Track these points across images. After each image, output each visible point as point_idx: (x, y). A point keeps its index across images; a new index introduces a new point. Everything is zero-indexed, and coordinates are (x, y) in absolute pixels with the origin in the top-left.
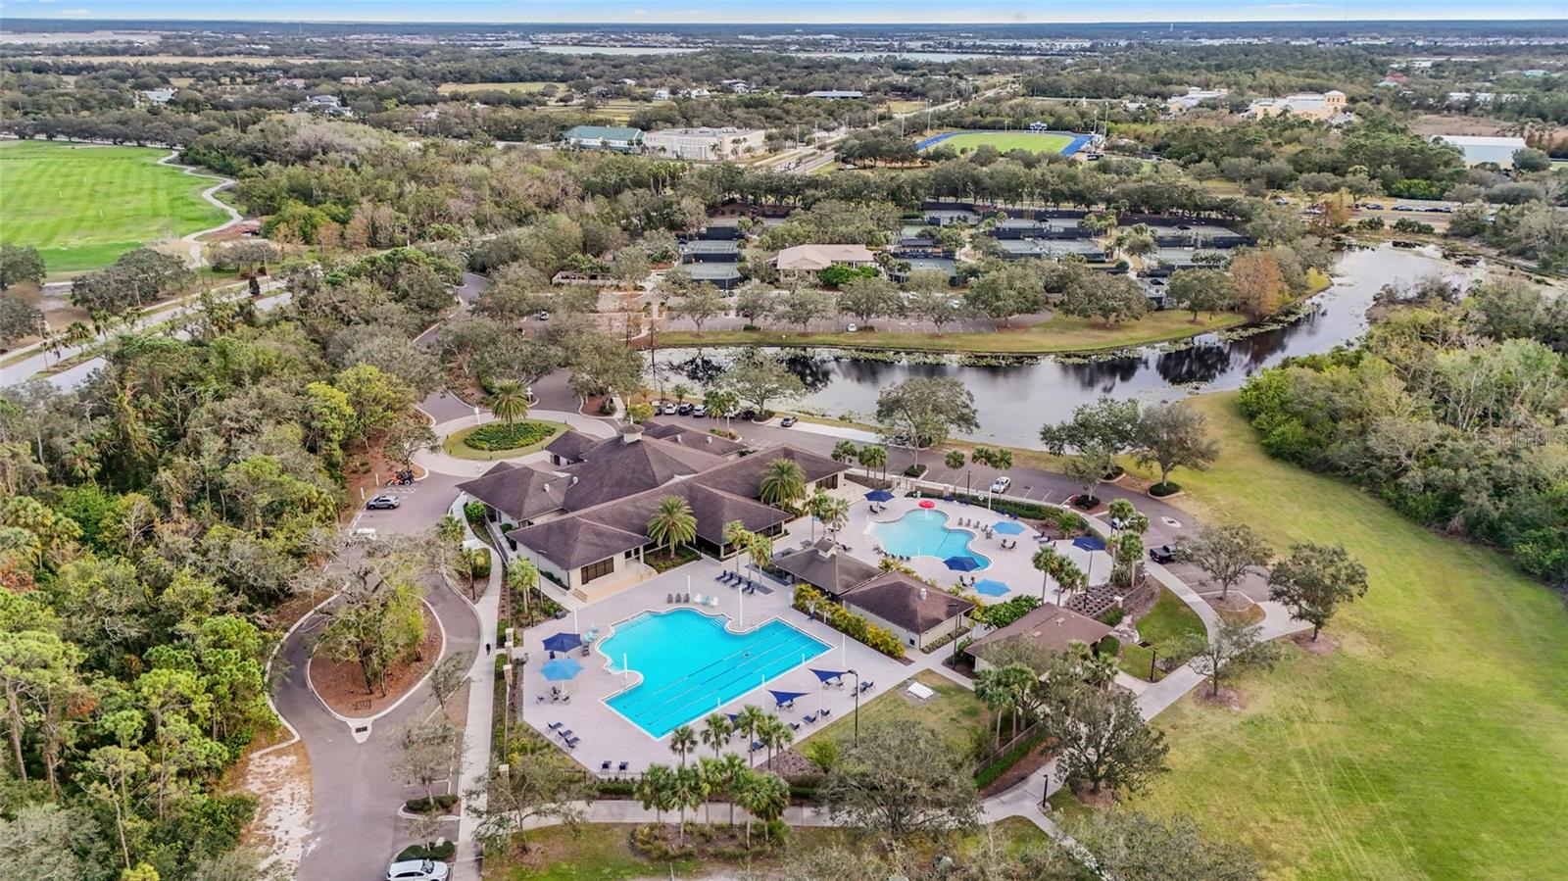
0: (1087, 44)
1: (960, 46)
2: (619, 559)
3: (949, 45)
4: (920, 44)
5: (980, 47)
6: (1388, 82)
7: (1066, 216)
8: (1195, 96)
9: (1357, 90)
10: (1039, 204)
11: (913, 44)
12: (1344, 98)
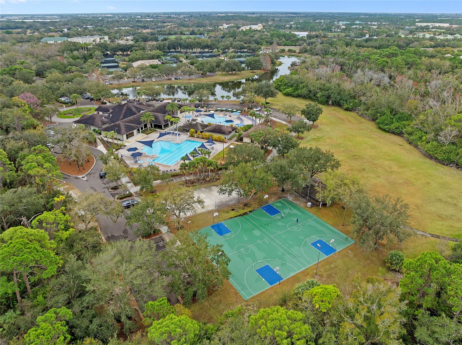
2: (135, 132)
3: (149, 17)
6: (270, 23)
7: (208, 52)
8: (226, 26)
9: (264, 24)
10: (199, 50)
11: (138, 17)
12: (262, 26)
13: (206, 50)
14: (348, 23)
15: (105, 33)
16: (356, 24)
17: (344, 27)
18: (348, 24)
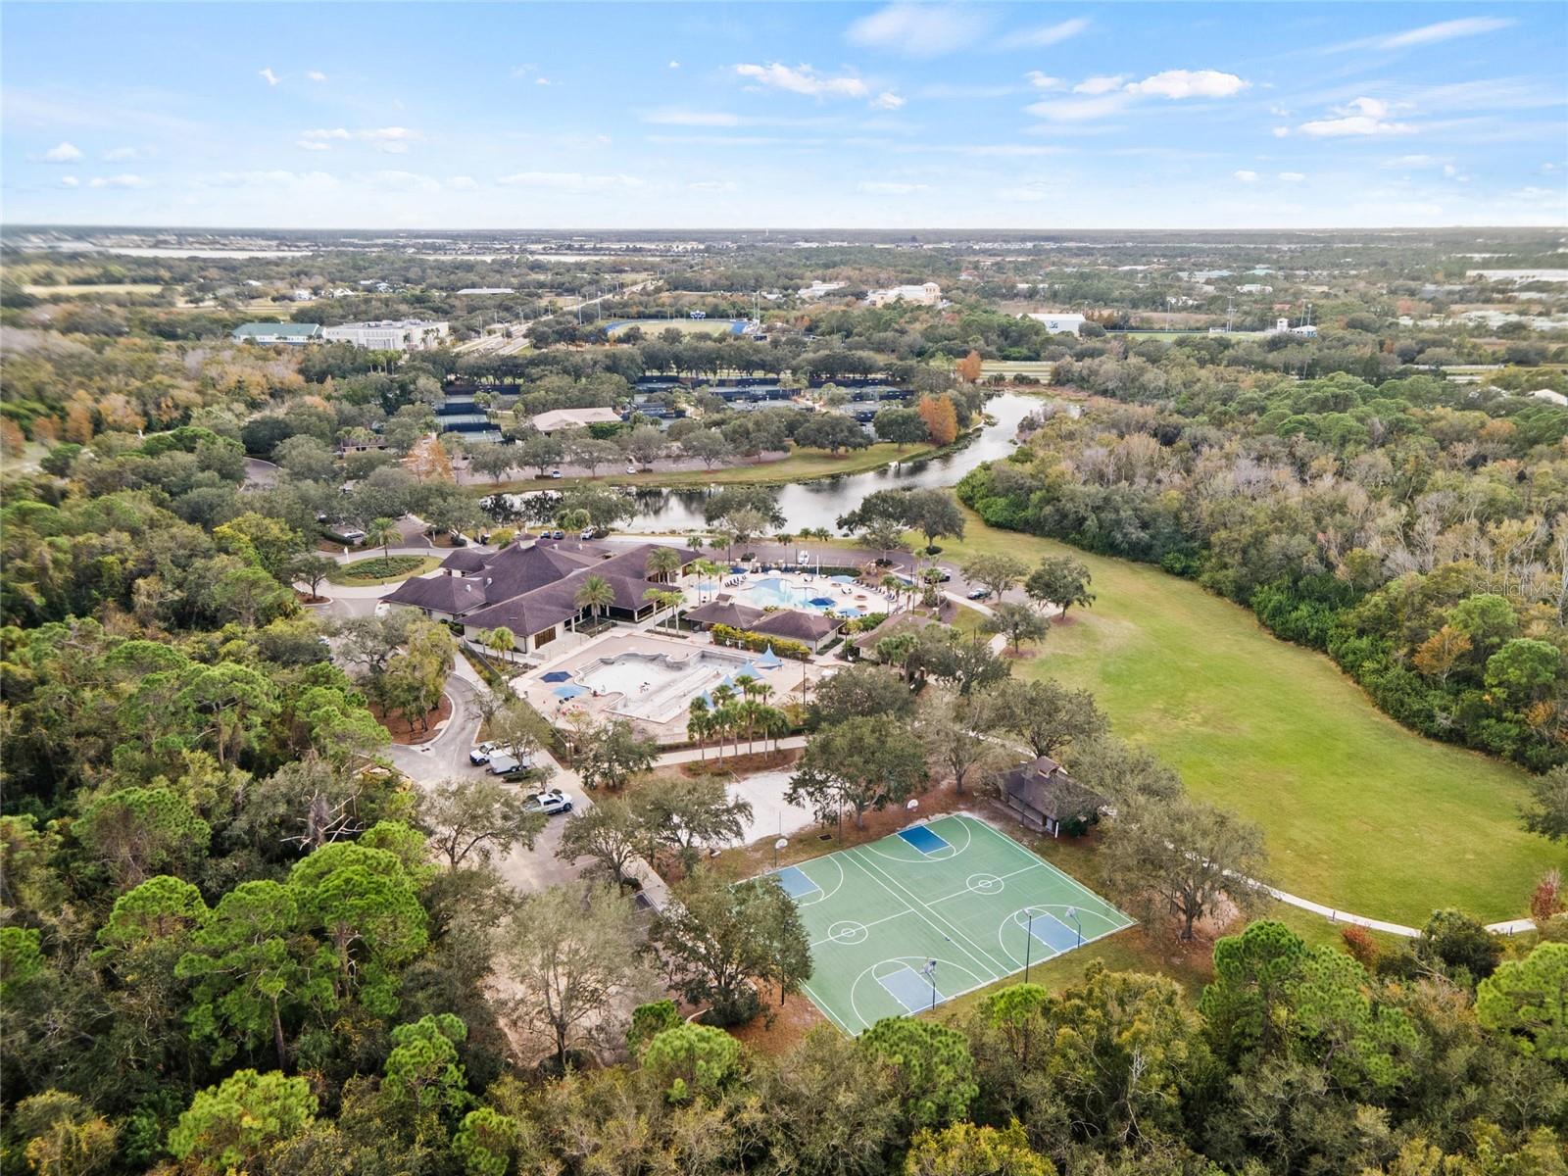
0: (702, 247)
1: (581, 248)
2: (559, 628)
3: (570, 248)
4: (540, 246)
5: (601, 249)
6: (964, 277)
7: (763, 382)
8: (820, 288)
9: (945, 282)
10: (735, 375)
11: (533, 247)
12: (938, 289)
13: (759, 374)
14: (1225, 273)
15: (436, 310)
16: (1254, 280)
17: (1210, 289)
18: (1223, 279)
